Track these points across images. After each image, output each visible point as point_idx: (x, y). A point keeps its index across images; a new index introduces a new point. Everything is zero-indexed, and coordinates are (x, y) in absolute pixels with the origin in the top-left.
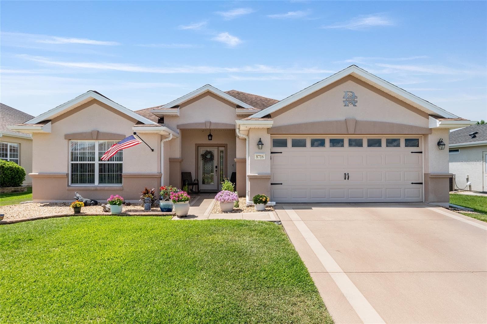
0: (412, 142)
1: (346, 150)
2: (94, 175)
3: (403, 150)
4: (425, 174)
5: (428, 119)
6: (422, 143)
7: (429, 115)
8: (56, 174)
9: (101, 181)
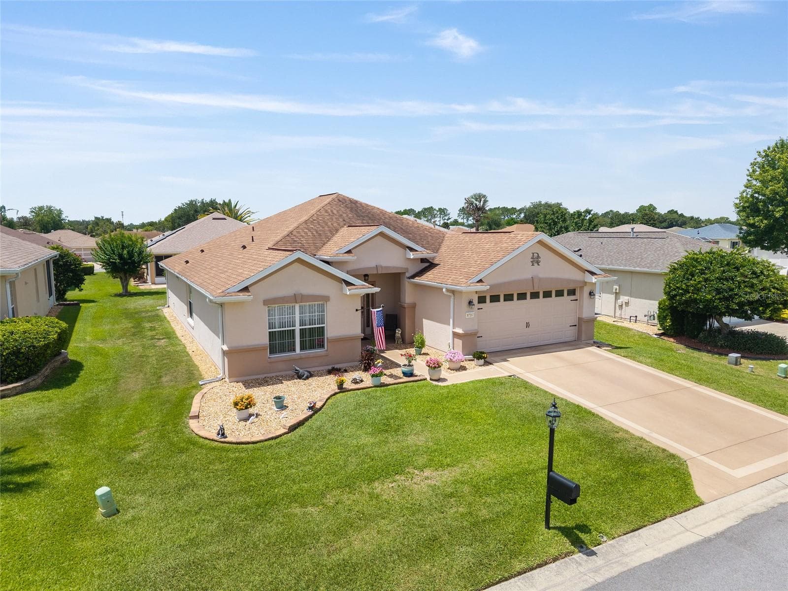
0: (572, 292)
1: (529, 302)
2: (294, 342)
3: (566, 298)
4: (578, 318)
5: (585, 273)
6: (577, 292)
7: (586, 270)
8: (257, 347)
9: (303, 348)
